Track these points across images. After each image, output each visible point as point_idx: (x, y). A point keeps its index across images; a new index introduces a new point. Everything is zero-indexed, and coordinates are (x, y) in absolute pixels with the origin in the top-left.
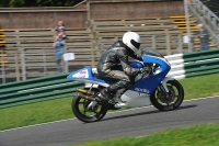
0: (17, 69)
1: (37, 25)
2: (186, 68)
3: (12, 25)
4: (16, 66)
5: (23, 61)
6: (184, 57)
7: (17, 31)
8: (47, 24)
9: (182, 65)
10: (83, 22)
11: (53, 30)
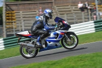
0: (20, 30)
1: (30, 9)
2: (95, 27)
4: (20, 28)
5: (23, 26)
6: (95, 22)
7: (21, 12)
8: (35, 8)
9: (94, 26)
10: (51, 7)
11: (37, 11)
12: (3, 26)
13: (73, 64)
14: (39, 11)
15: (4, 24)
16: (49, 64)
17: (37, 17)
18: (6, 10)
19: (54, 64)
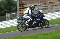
1: (33, 2)
3: (26, 3)
7: (28, 4)
8: (36, 2)
10: (46, 2)
11: (37, 4)
12: (17, 12)
13: (59, 35)
14: (38, 4)
15: (18, 11)
16: (43, 34)
17: (37, 7)
18: (19, 3)
19: (47, 34)
